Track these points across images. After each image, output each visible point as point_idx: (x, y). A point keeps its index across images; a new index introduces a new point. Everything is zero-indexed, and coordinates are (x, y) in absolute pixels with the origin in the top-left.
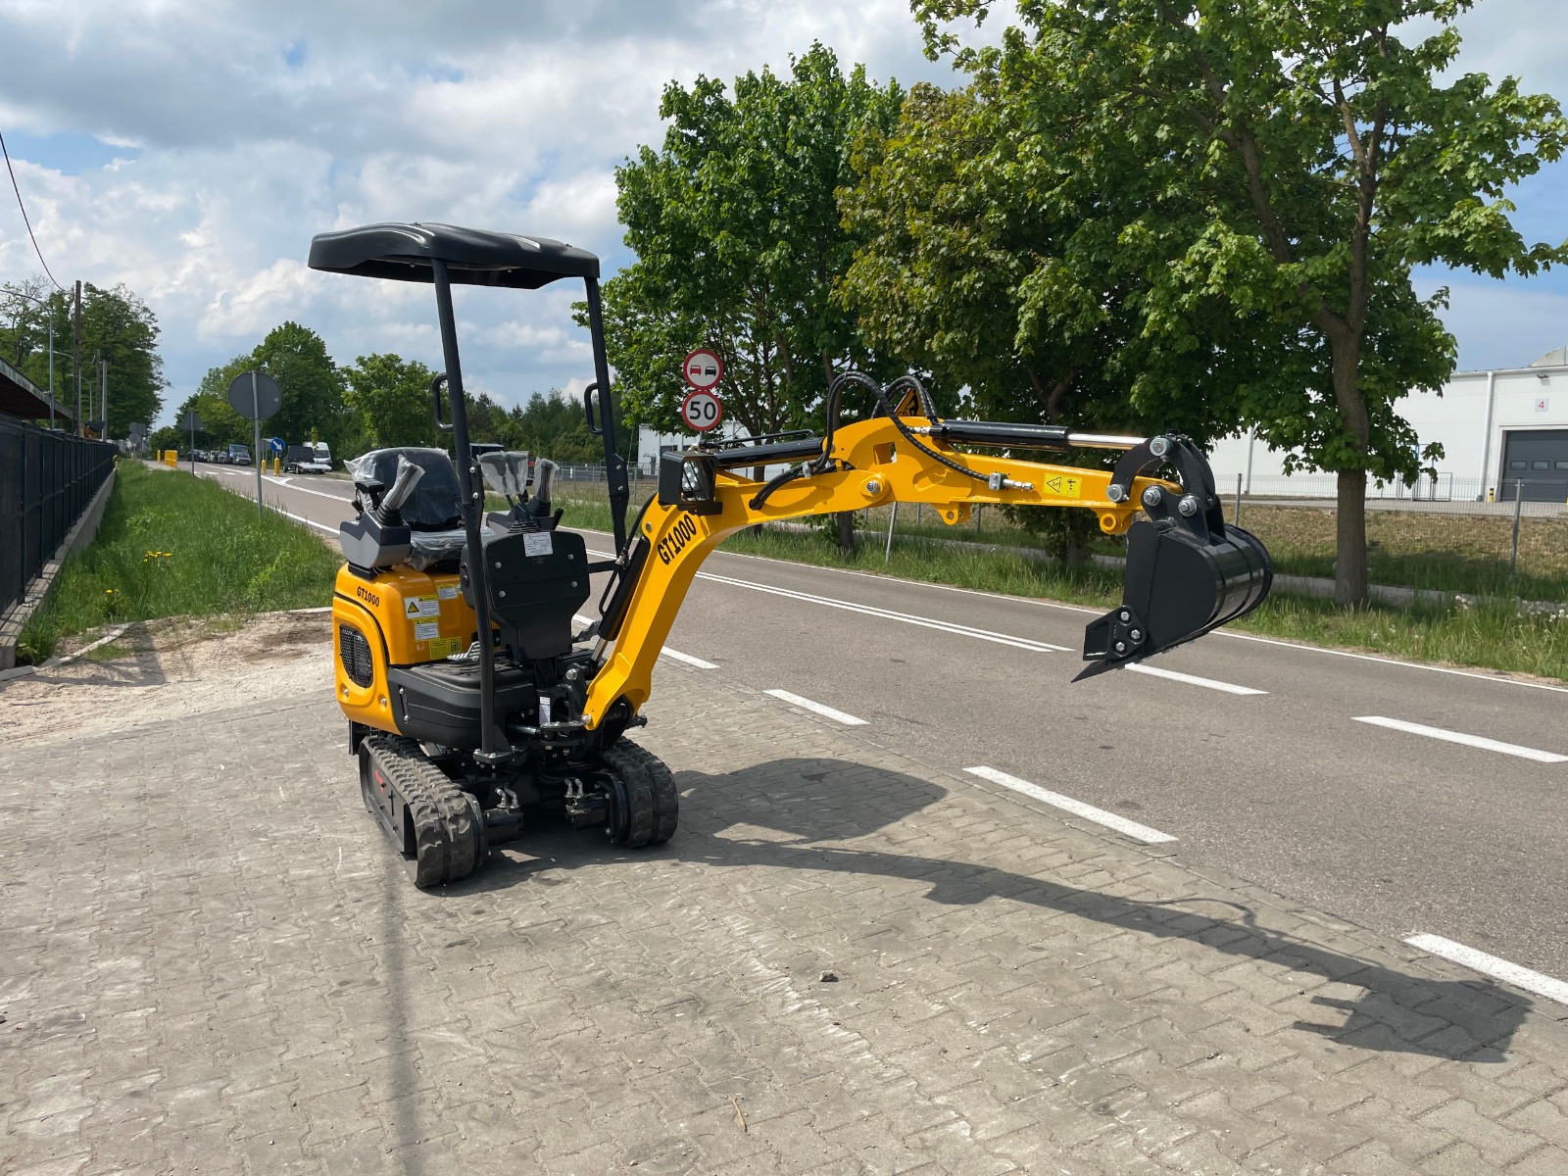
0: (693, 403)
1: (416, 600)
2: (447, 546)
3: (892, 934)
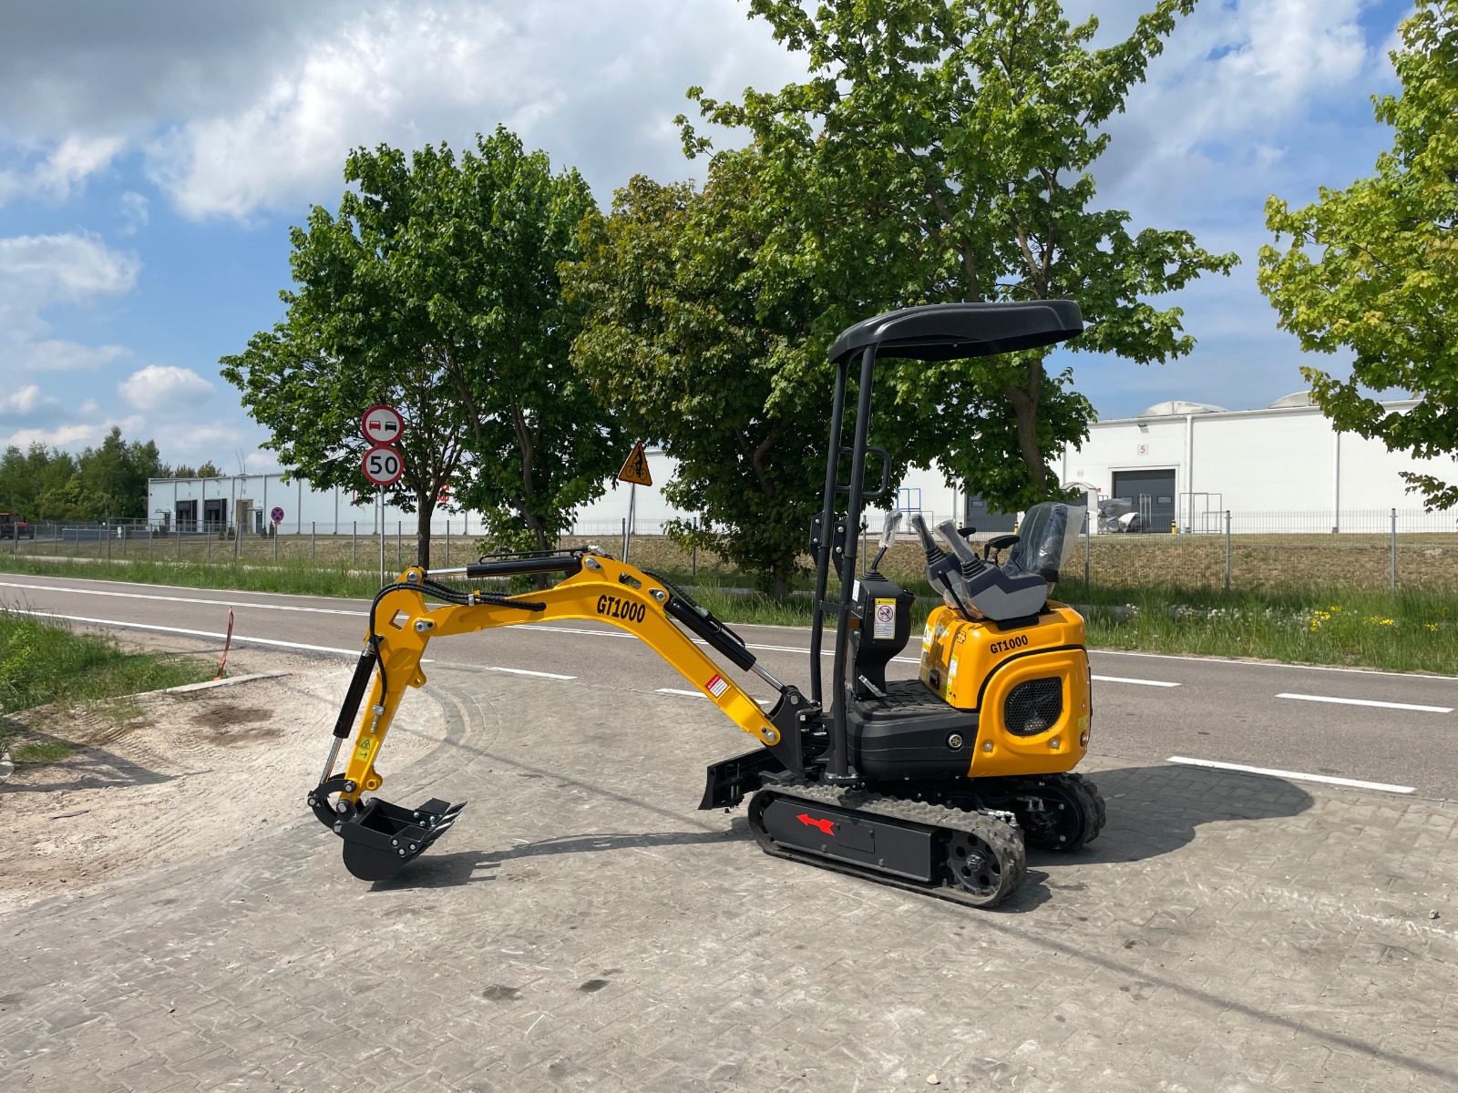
0: (373, 458)
3: (1400, 881)
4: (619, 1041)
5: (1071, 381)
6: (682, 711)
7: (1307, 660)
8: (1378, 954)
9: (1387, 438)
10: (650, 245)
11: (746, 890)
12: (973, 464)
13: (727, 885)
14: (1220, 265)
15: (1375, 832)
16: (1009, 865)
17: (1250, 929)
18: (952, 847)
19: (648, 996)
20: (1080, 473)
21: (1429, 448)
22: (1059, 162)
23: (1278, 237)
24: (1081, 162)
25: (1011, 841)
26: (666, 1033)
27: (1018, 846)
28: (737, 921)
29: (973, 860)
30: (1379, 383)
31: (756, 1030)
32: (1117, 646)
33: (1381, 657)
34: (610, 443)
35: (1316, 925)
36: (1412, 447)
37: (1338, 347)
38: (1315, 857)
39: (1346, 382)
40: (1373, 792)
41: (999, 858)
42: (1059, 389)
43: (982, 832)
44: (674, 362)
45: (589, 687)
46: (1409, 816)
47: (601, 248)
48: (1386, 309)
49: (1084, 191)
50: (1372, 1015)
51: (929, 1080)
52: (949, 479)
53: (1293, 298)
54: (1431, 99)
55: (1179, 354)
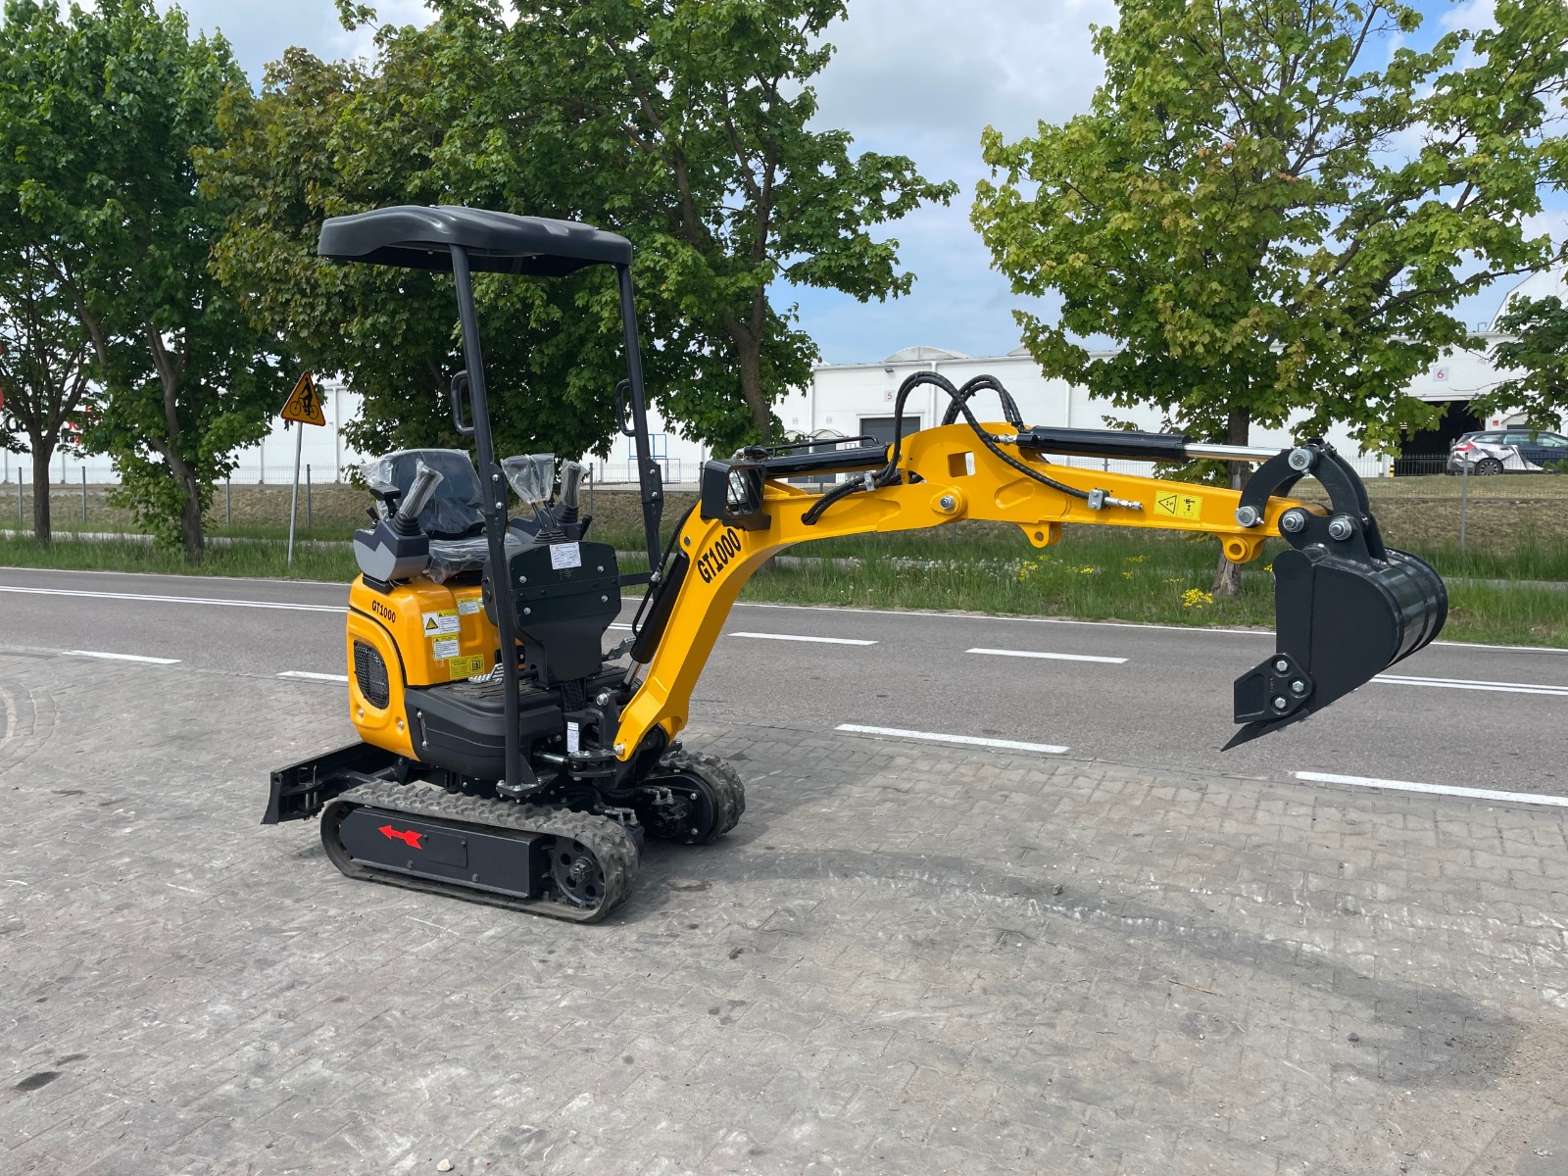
1: (434, 616)
2: (468, 557)
3: (1033, 853)
4: (42, 1159)
5: (797, 317)
6: (301, 699)
7: (1011, 611)
8: (993, 940)
9: (1091, 385)
10: (309, 132)
11: (297, 929)
12: (690, 407)
13: (275, 923)
14: (941, 193)
15: (1019, 798)
16: (615, 873)
17: (869, 922)
18: (556, 854)
19: (108, 1090)
20: (829, 420)
21: (1130, 397)
22: (779, 69)
23: (994, 172)
24: (803, 73)
25: (622, 844)
26: (113, 1141)
27: (630, 849)
28: (270, 971)
29: (579, 866)
30: (1083, 329)
31: (238, 1124)
32: (833, 602)
33: (1079, 605)
34: (281, 374)
35: (939, 912)
36: (1114, 395)
37: (1046, 290)
38: (956, 831)
39: (1054, 327)
40: (1028, 754)
41: (603, 866)
42: (785, 326)
43: (585, 839)
44: (341, 275)
45: (192, 673)
46: (1056, 779)
47: (247, 133)
48: (1090, 251)
49: (806, 106)
50: (971, 1017)
51: (439, 1168)
52: (669, 422)
53: (1004, 237)
54: (1142, 31)
55: (900, 292)
